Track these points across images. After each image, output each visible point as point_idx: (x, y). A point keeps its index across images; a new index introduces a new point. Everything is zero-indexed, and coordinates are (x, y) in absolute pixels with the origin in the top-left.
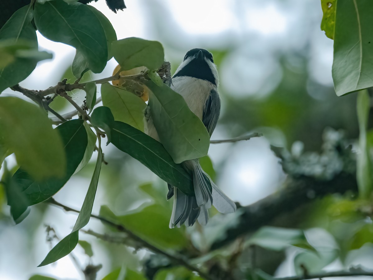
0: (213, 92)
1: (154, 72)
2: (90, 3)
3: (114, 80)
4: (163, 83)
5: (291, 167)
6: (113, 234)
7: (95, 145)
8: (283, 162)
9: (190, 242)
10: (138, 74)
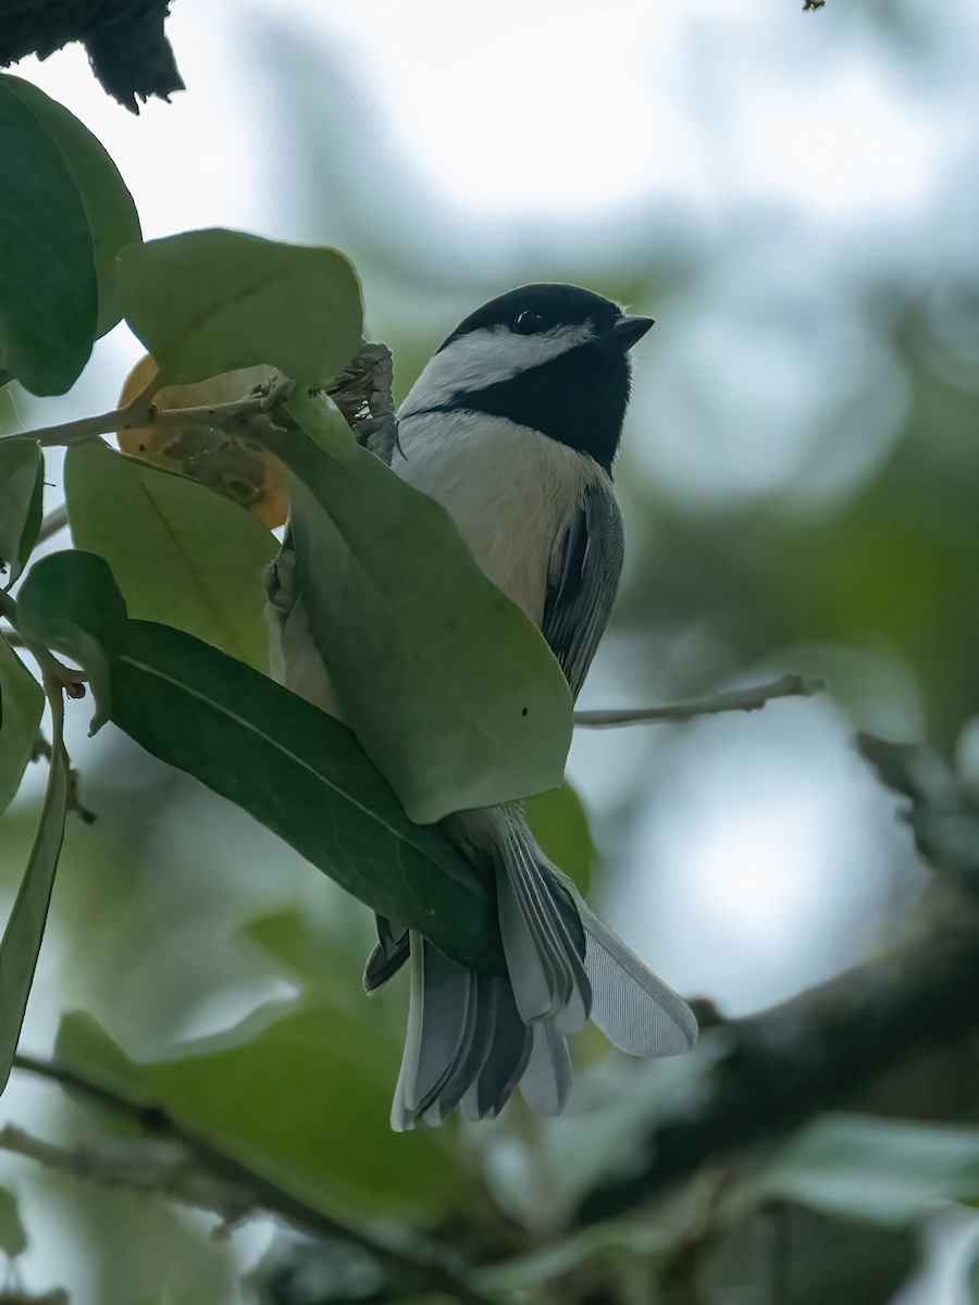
0: (595, 494)
1: (314, 393)
2: (13, 64)
3: (127, 427)
4: (355, 443)
5: (957, 836)
6: (115, 1145)
7: (39, 732)
8: (919, 814)
9: (480, 1186)
10: (241, 401)
